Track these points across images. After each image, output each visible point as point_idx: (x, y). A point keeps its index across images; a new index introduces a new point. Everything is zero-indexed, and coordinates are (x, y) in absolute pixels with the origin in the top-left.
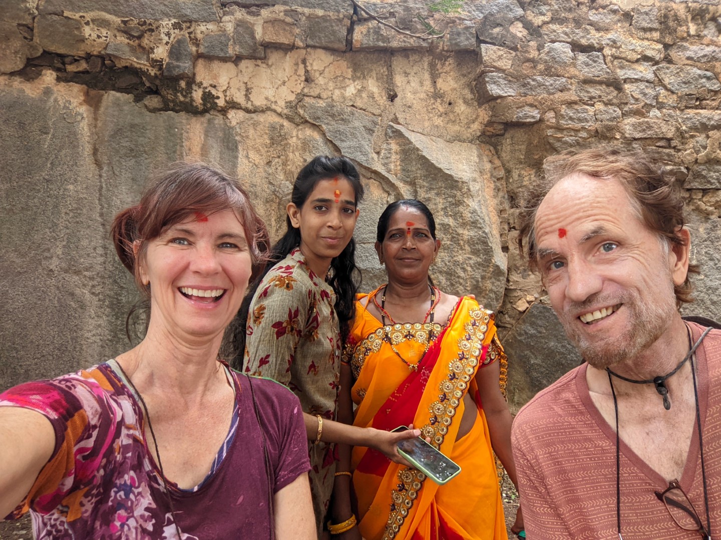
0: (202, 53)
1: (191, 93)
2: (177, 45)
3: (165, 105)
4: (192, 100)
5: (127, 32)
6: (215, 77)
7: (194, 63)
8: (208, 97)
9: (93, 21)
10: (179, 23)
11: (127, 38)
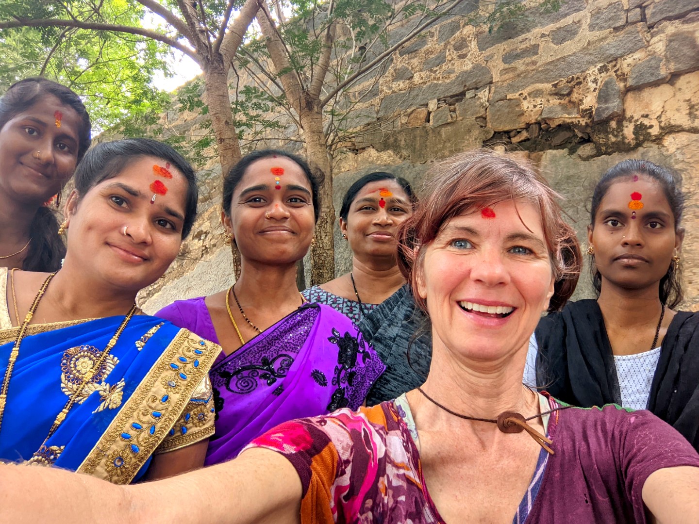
0: (630, 86)
1: (622, 130)
2: (604, 88)
3: (598, 150)
4: (624, 138)
5: (558, 94)
6: (647, 106)
7: (623, 100)
8: (641, 130)
9: (529, 94)
10: (604, 66)
11: (559, 99)
